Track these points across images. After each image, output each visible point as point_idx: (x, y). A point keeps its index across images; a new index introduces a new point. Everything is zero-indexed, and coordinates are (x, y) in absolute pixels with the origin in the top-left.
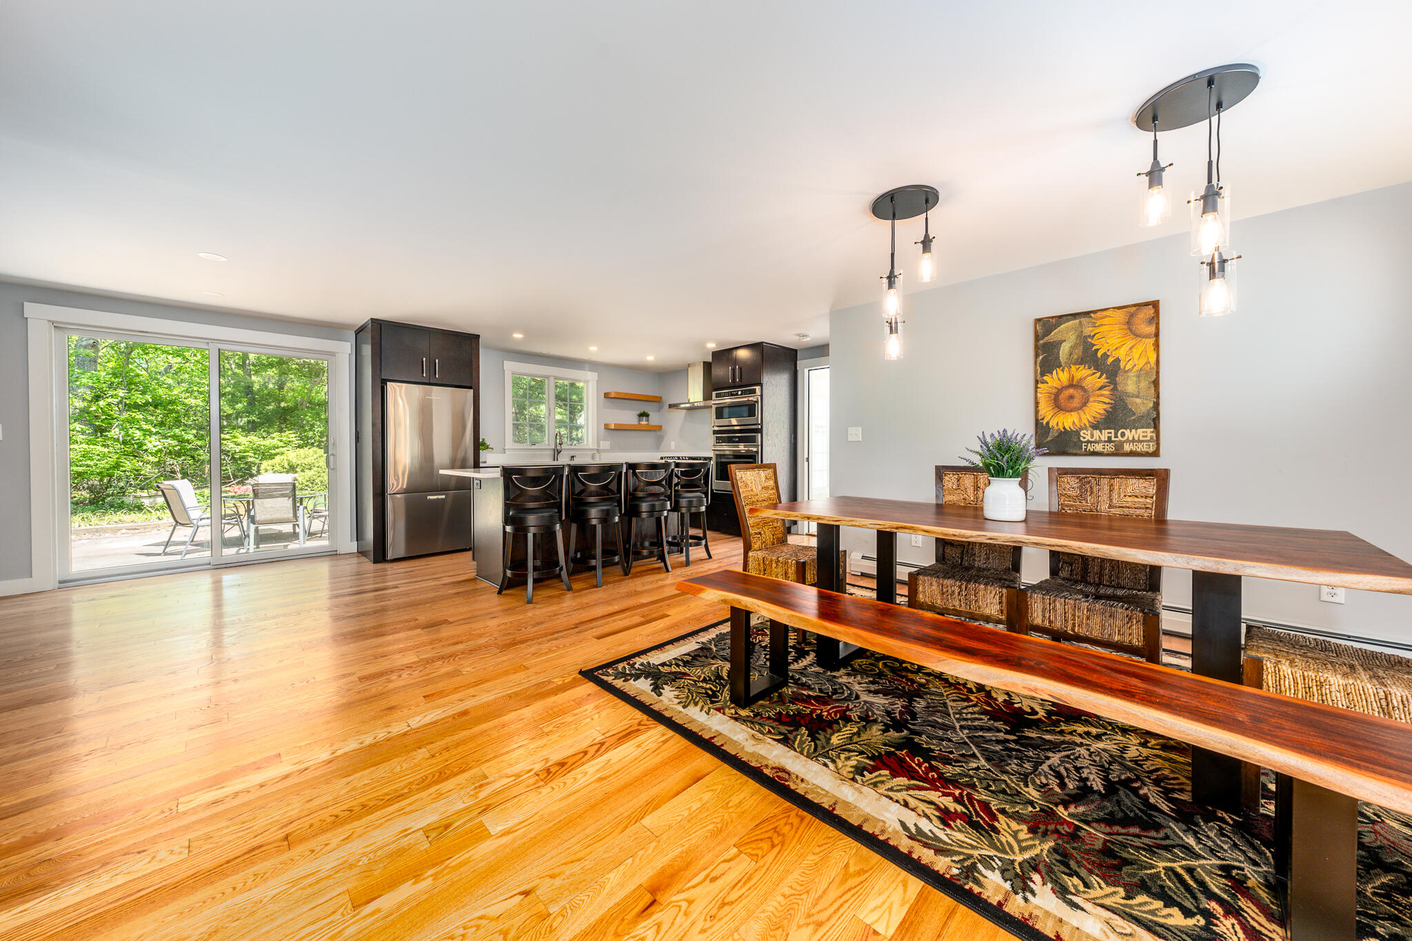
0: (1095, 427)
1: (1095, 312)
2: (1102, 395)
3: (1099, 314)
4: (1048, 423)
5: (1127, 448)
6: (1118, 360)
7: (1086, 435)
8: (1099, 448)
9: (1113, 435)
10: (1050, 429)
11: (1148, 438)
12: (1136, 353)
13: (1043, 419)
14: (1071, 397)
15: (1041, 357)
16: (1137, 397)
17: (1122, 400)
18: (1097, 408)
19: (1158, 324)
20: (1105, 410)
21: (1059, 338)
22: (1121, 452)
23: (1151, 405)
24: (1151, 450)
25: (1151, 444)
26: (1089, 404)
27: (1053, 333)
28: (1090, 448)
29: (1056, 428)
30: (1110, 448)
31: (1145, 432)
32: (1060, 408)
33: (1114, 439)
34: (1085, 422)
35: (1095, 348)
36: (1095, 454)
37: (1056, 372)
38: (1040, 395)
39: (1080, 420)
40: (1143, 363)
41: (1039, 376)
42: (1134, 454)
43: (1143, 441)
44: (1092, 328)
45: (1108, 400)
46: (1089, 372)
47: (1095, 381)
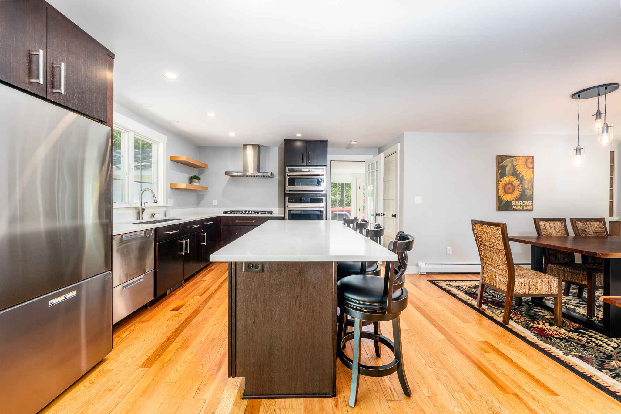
0: (516, 200)
1: (517, 156)
2: (519, 188)
3: (518, 157)
4: (502, 198)
5: (525, 208)
6: (523, 176)
7: (514, 203)
8: (517, 208)
9: (521, 203)
10: (502, 200)
11: (531, 205)
12: (528, 173)
13: (500, 196)
14: (509, 188)
15: (500, 171)
16: (528, 190)
17: (524, 190)
18: (517, 193)
19: (533, 164)
20: (519, 194)
21: (506, 164)
22: (523, 209)
23: (531, 193)
24: (531, 209)
25: (531, 207)
26: (515, 191)
27: (504, 162)
28: (515, 208)
29: (504, 200)
30: (520, 208)
31: (529, 202)
32: (506, 192)
33: (521, 205)
34: (514, 198)
35: (516, 170)
36: (516, 210)
37: (504, 178)
38: (499, 186)
39: (512, 197)
40: (529, 177)
41: (499, 179)
42: (527, 210)
43: (529, 206)
44: (515, 162)
45: (520, 190)
46: (515, 179)
47: (516, 183)
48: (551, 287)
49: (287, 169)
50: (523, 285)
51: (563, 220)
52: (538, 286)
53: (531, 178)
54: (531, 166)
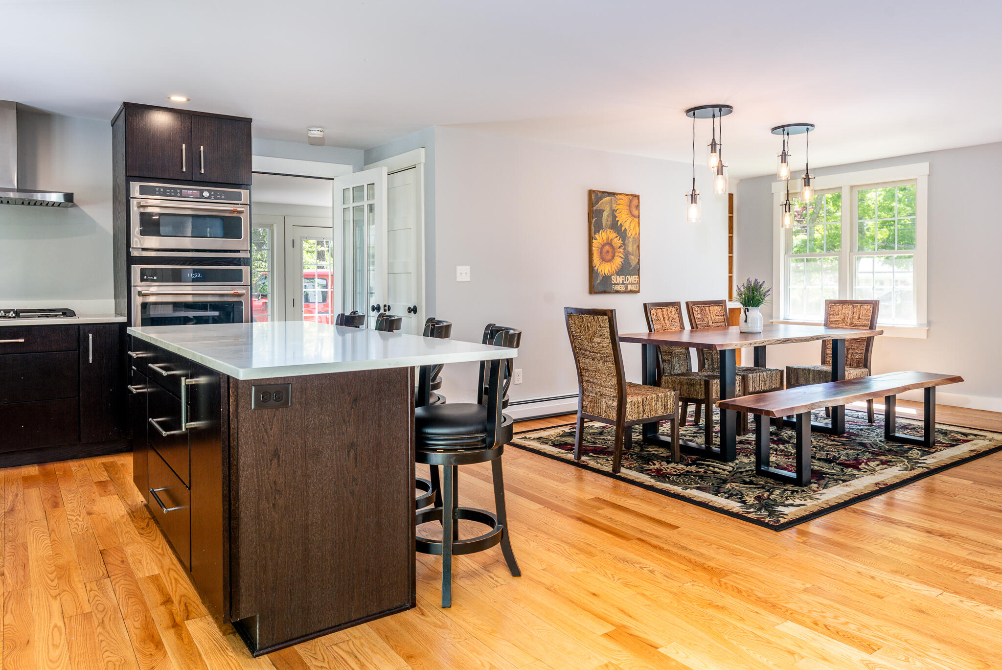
0: (617, 274)
1: (617, 194)
2: (620, 252)
3: (619, 196)
5: (630, 288)
6: (625, 229)
8: (618, 288)
9: (624, 279)
10: (598, 274)
11: (636, 282)
12: (632, 226)
13: (595, 267)
14: (608, 252)
15: (594, 220)
16: (633, 255)
17: (628, 257)
18: (618, 261)
19: (639, 210)
20: (621, 262)
21: (602, 208)
22: (627, 291)
23: (637, 261)
24: (637, 290)
25: (637, 285)
26: (615, 258)
27: (599, 203)
28: (616, 288)
29: (601, 274)
30: (623, 288)
31: (635, 278)
32: (603, 259)
33: (624, 282)
34: (614, 269)
35: (617, 219)
36: (617, 292)
37: (600, 232)
38: (594, 248)
39: (612, 269)
40: (634, 233)
41: (593, 234)
42: (632, 292)
43: (634, 284)
44: (616, 205)
45: (622, 256)
46: (615, 235)
47: (617, 242)
48: (667, 405)
50: (636, 406)
51: (676, 305)
52: (653, 405)
53: (636, 234)
54: (635, 213)
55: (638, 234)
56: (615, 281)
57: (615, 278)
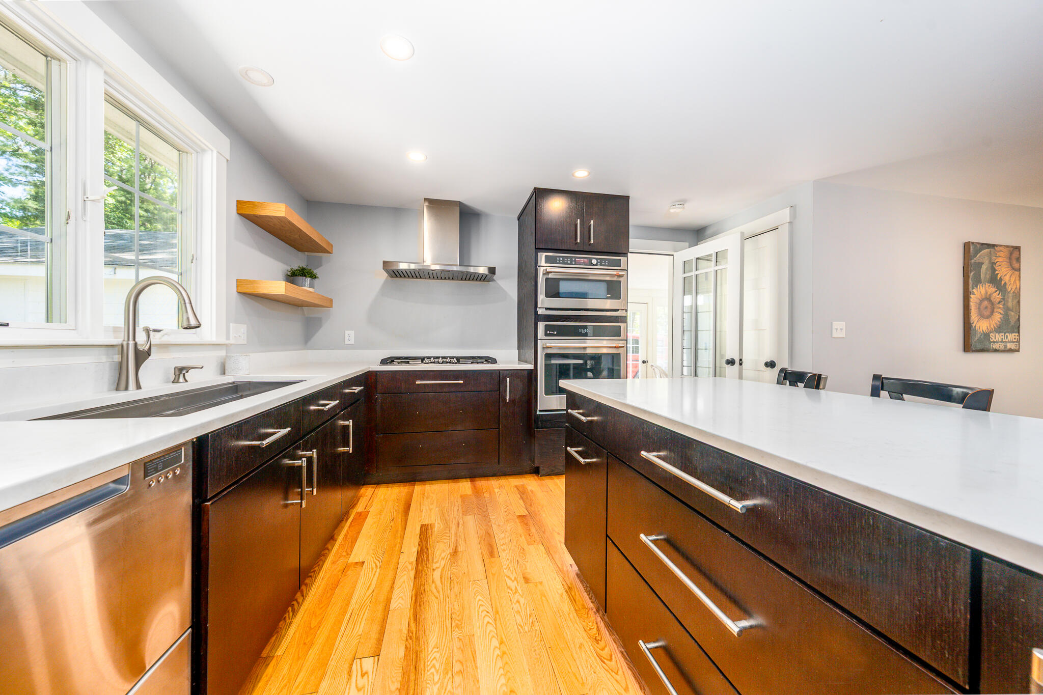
0: (996, 331)
1: (996, 246)
2: (1000, 308)
3: (998, 248)
4: (975, 326)
5: (1009, 346)
6: (1005, 283)
8: (996, 346)
9: (1003, 337)
10: (975, 331)
11: (1016, 340)
12: (1013, 279)
13: (973, 323)
14: (987, 308)
15: (972, 273)
16: (1013, 312)
17: (1007, 313)
18: (997, 317)
19: (1020, 263)
20: (1000, 318)
21: (981, 261)
22: (1006, 349)
23: (1017, 317)
24: (1017, 348)
25: (1017, 344)
26: (994, 314)
27: (978, 256)
28: (994, 347)
29: (979, 331)
30: (1001, 346)
31: (1015, 336)
32: (982, 316)
33: (1004, 340)
34: (992, 327)
35: (997, 272)
36: (996, 351)
37: (978, 286)
38: (972, 304)
39: (990, 326)
40: (1014, 287)
41: (970, 288)
42: (1011, 351)
43: (1014, 342)
44: (995, 258)
45: (1002, 312)
46: (994, 289)
47: (997, 297)
49: (542, 256)
53: (1016, 288)
54: (1016, 265)
55: (1018, 288)
56: (993, 338)
57: (994, 335)
